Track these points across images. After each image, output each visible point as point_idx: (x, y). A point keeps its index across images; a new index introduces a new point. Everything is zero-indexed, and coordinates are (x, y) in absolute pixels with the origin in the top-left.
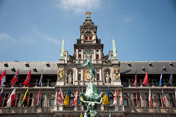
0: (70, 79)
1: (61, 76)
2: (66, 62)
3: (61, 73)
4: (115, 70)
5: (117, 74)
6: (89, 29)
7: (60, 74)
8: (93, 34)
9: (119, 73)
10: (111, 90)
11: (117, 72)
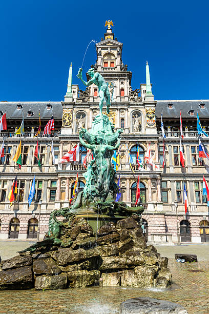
0: (81, 125)
1: (68, 121)
2: (75, 101)
3: (68, 117)
4: (148, 112)
5: (151, 118)
6: (109, 49)
7: (67, 119)
8: (116, 56)
9: (153, 117)
10: (141, 142)
11: (151, 115)
